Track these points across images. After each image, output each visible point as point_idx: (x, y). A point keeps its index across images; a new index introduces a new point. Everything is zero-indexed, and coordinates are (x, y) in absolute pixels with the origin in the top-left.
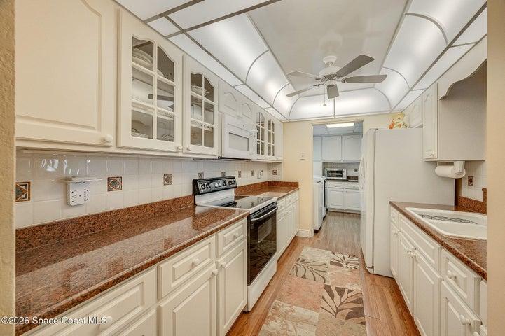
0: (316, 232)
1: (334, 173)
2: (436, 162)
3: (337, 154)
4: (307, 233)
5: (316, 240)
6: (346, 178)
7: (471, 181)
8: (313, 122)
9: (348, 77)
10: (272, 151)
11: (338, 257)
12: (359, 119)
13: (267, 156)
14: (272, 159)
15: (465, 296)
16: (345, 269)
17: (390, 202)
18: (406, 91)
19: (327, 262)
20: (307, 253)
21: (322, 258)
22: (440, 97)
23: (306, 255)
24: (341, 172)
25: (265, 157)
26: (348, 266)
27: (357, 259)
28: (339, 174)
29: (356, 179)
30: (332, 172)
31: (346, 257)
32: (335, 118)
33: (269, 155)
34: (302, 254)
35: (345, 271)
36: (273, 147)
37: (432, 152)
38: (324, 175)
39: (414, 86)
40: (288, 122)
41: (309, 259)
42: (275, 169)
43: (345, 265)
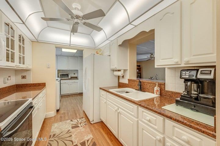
0: (58, 111)
1: (64, 75)
2: (114, 70)
3: (65, 66)
4: (52, 113)
5: (59, 116)
6: (70, 78)
7: (123, 77)
8: (57, 45)
9: (87, 21)
10: (22, 60)
11: (75, 122)
12: (81, 49)
13: (18, 64)
14: (22, 66)
15: (156, 127)
16: (81, 128)
17: (100, 88)
18: (105, 40)
19: (70, 128)
20: (55, 128)
21: (66, 127)
22: (119, 45)
23: (55, 130)
24: (68, 75)
25: (16, 64)
26: (81, 125)
27: (84, 119)
28: (67, 76)
29: (76, 78)
30: (63, 75)
31: (79, 120)
32: (70, 46)
33: (20, 63)
34: (52, 131)
35: (81, 129)
36: (24, 57)
37: (115, 66)
38: (58, 77)
39: (109, 38)
40: (37, 42)
41: (57, 132)
42: (24, 74)
43: (79, 125)
